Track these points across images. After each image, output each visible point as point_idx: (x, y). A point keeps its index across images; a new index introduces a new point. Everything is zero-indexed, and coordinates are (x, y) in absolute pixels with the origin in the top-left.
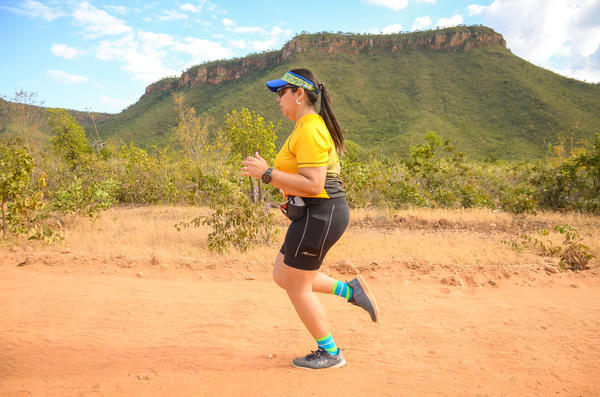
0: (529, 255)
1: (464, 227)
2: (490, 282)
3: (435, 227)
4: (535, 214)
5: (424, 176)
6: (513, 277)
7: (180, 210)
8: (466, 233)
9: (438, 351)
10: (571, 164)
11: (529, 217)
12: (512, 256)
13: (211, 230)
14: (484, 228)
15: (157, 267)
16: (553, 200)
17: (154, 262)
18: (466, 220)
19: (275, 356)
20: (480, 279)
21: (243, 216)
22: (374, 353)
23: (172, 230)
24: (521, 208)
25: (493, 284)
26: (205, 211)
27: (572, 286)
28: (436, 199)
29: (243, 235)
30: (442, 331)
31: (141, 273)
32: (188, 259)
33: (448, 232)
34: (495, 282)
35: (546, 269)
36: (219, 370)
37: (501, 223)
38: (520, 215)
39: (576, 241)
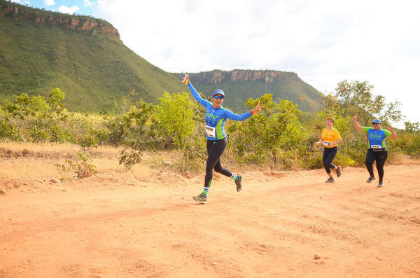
11: (91, 149)
14: (57, 156)
18: (45, 151)
34: (5, 191)
37: (71, 153)
38: (86, 148)
39: (88, 162)
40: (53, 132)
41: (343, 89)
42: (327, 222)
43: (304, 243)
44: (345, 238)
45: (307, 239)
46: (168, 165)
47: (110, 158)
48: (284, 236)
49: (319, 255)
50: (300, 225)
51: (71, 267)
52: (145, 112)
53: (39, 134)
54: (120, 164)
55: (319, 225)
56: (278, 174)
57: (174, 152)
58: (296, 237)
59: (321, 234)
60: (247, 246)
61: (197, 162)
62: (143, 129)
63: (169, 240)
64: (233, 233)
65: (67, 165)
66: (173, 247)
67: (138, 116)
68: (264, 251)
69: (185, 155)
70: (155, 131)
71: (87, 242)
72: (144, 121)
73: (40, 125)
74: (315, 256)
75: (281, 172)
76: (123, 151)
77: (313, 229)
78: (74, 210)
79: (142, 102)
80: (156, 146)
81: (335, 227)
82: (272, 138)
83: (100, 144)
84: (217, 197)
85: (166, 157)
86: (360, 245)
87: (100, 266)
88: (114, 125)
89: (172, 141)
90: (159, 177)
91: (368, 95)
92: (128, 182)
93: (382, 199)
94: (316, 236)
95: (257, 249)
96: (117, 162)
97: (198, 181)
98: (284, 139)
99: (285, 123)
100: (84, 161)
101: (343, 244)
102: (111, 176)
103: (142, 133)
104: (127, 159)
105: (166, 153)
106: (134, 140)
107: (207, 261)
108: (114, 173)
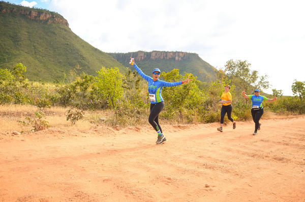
10: (74, 85)
11: (46, 109)
18: (11, 110)
24: (43, 105)
35: (13, 133)
37: (30, 112)
38: (42, 108)
39: (43, 119)
40: (17, 97)
41: (230, 65)
42: (216, 161)
43: (199, 176)
44: (227, 171)
45: (201, 173)
46: (103, 120)
47: (60, 116)
48: (185, 171)
49: (209, 184)
50: (197, 163)
51: (26, 198)
52: (87, 81)
53: (5, 98)
54: (67, 120)
55: (210, 163)
56: (182, 127)
57: (108, 111)
58: (193, 172)
59: (212, 170)
60: (158, 179)
61: (125, 118)
62: (85, 94)
63: (101, 176)
64: (148, 170)
65: (27, 122)
66: (104, 181)
67: (82, 85)
68: (170, 182)
69: (116, 113)
70: (94, 95)
71: (39, 178)
72: (86, 89)
73: (6, 91)
74: (206, 185)
75: (185, 125)
76: (69, 111)
77: (206, 166)
78: (30, 155)
79: (85, 75)
80: (95, 107)
81: (222, 164)
82: (179, 100)
83: (53, 105)
84: (138, 143)
85: (102, 115)
86: (238, 177)
87: (47, 196)
88: (63, 91)
89: (107, 103)
90: (96, 129)
91: (247, 70)
92: (72, 133)
93: (255, 144)
94: (208, 171)
95: (165, 181)
96: (65, 118)
97: (125, 132)
98: (187, 102)
99: (188, 90)
100: (40, 118)
101: (227, 176)
102: (59, 129)
103: (85, 97)
104: (72, 116)
105: (102, 112)
106: (79, 102)
107: (128, 191)
108: (63, 127)
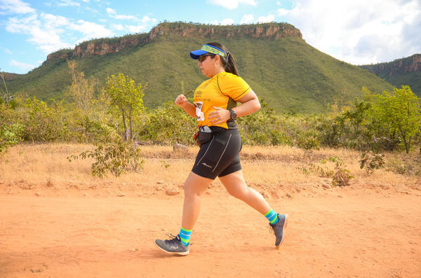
0: (313, 176)
1: (272, 158)
2: (287, 195)
3: (253, 158)
4: (319, 149)
5: (246, 123)
6: (302, 192)
7: (72, 146)
8: (273, 162)
9: (250, 243)
10: (341, 116)
11: (315, 151)
12: (302, 177)
13: (94, 161)
14: (285, 159)
15: (52, 188)
16: (330, 141)
17: (49, 184)
18: (274, 153)
19: (137, 250)
20: (281, 193)
21: (118, 151)
22: (207, 245)
23: (64, 161)
24: (309, 146)
25: (289, 196)
26: (90, 148)
27: (339, 196)
28: (255, 139)
29: (118, 164)
30: (254, 229)
31: (38, 193)
32: (75, 182)
33: (261, 162)
34: (291, 195)
35: (323, 186)
36: (95, 262)
37: (296, 155)
38: (309, 150)
52: (361, 110)
54: (362, 167)
67: (354, 116)
72: (360, 121)
76: (364, 155)
89: (398, 142)
96: (359, 165)
103: (358, 133)
106: (356, 141)
